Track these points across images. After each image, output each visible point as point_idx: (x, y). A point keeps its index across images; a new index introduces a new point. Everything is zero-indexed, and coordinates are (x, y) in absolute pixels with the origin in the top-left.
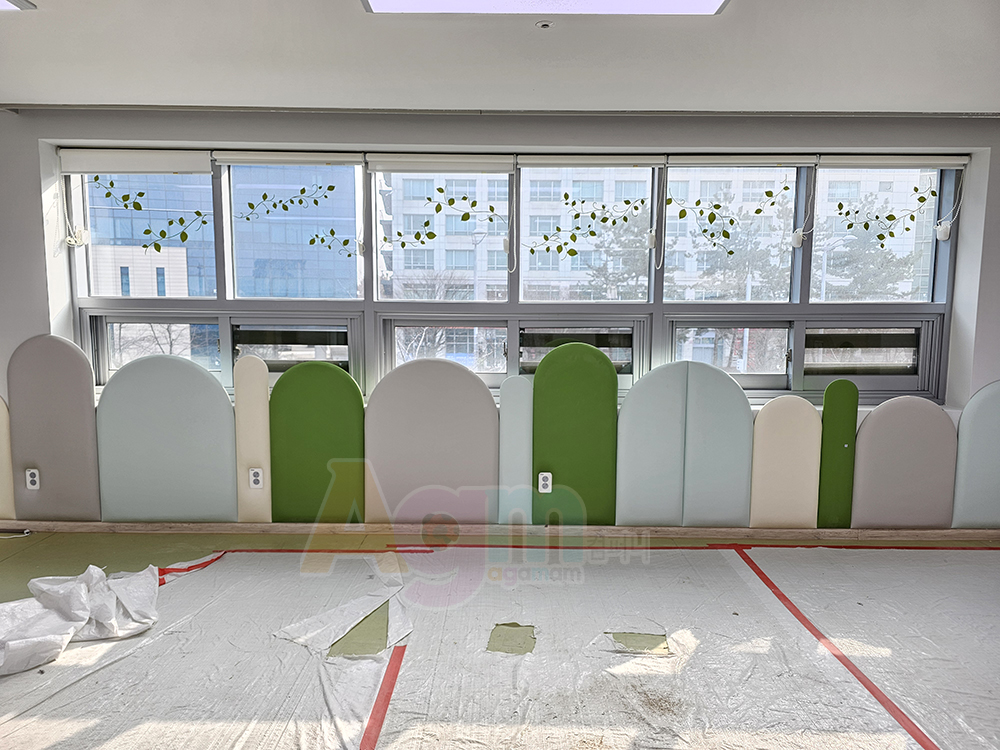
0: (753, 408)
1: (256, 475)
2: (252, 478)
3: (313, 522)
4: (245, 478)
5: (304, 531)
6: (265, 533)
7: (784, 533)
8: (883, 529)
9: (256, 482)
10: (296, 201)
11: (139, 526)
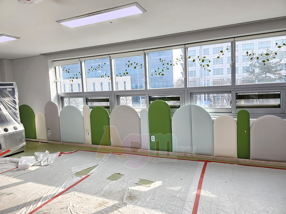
0: (212, 119)
1: (88, 133)
2: (88, 134)
3: (99, 145)
4: (86, 133)
5: (97, 147)
6: (90, 147)
7: (225, 159)
8: (263, 160)
9: (88, 135)
10: (98, 67)
11: (67, 143)
